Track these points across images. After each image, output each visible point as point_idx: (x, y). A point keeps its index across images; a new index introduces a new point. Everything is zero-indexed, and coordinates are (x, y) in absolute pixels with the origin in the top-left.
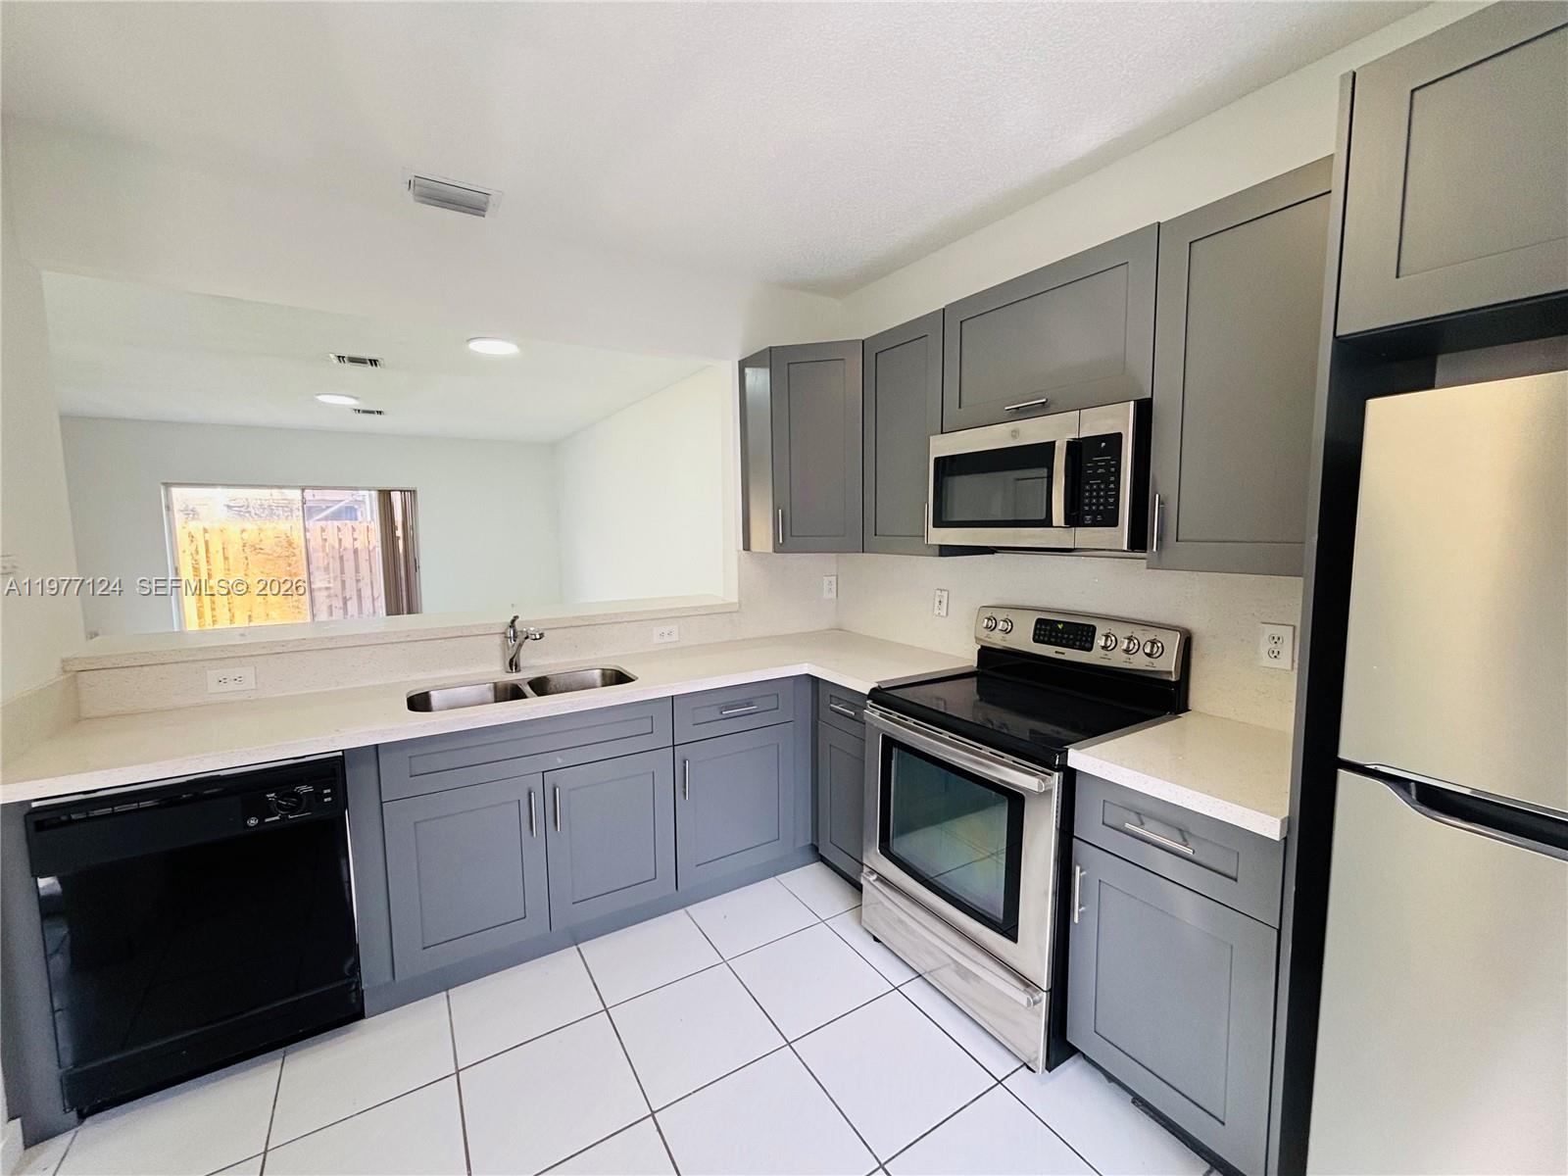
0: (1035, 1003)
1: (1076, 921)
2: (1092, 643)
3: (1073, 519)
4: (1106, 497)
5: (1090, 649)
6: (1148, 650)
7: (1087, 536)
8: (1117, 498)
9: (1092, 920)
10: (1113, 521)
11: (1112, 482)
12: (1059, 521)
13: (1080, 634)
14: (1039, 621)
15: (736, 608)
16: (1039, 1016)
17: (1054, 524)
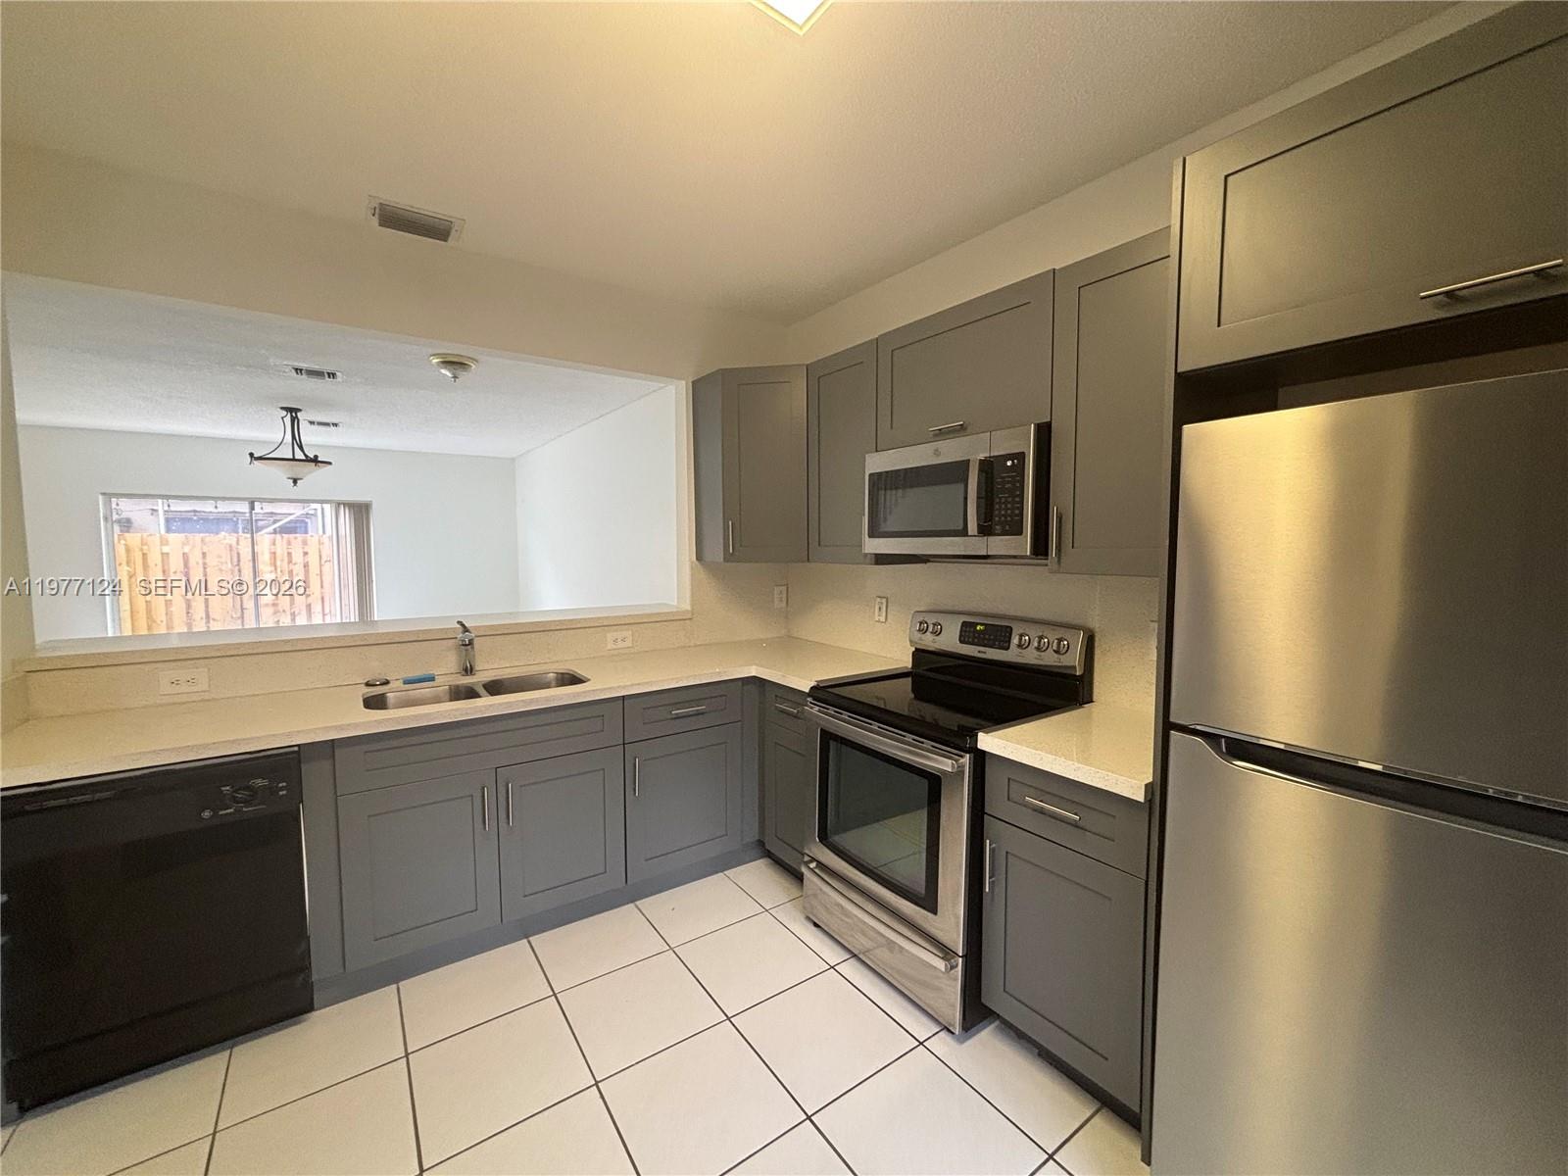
0: (952, 968)
1: (987, 890)
2: (1009, 642)
3: (985, 530)
4: (1013, 509)
5: (1007, 648)
6: (1055, 648)
7: (998, 544)
8: (1022, 509)
9: (1000, 890)
10: (1019, 532)
11: (1018, 496)
12: (973, 530)
13: (999, 635)
14: (964, 624)
15: (689, 616)
16: (956, 980)
17: (970, 534)
